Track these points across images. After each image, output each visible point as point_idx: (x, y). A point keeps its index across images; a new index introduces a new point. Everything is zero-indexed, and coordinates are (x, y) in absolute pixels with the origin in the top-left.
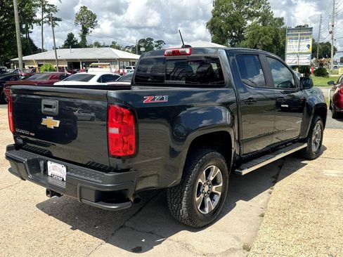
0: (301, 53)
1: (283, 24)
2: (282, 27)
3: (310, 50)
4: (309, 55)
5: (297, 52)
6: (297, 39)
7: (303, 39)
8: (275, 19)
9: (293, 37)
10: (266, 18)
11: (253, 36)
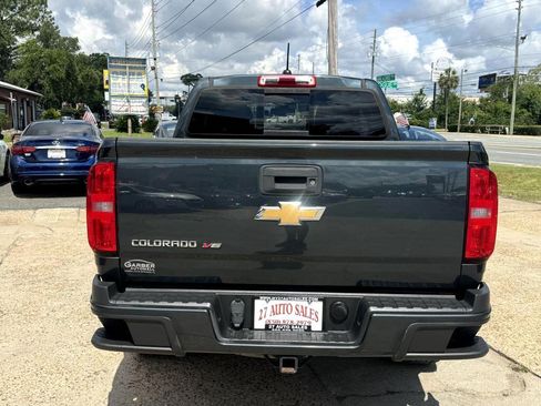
0: (132, 97)
1: (78, 48)
2: (77, 53)
3: (146, 93)
4: (144, 100)
5: (126, 93)
6: (124, 74)
7: (133, 74)
8: (65, 39)
9: (118, 70)
10: (49, 35)
11: (33, 63)
